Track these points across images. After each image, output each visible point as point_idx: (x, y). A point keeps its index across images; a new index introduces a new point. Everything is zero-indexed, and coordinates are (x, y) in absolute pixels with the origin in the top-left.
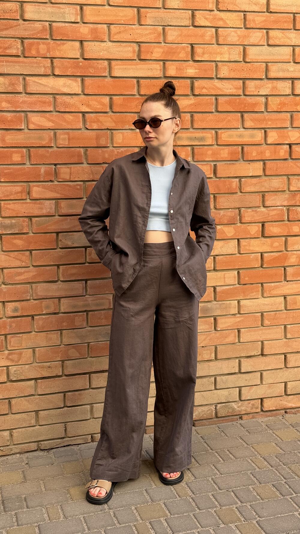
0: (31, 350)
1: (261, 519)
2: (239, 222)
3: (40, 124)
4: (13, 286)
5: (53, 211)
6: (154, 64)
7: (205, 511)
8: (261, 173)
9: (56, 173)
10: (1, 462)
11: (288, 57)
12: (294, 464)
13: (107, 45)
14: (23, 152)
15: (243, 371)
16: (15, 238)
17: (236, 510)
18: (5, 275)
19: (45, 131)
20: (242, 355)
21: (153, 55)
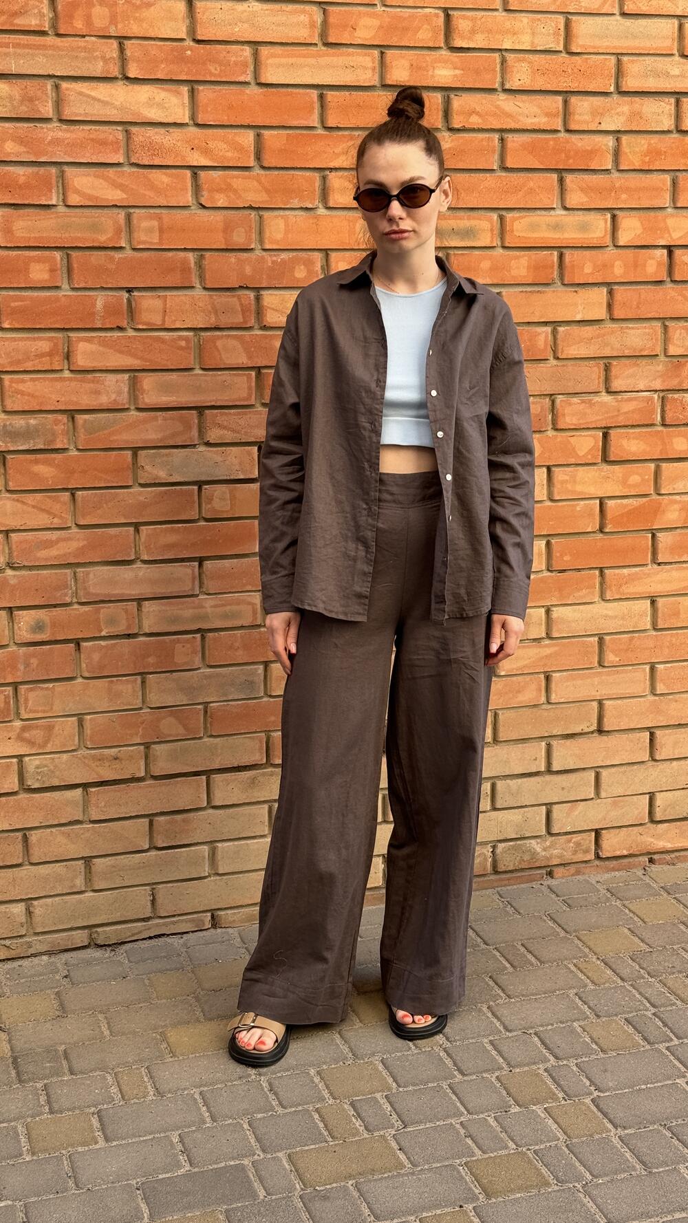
0: (75, 719)
1: (602, 1095)
2: (551, 426)
3: (94, 193)
4: (33, 572)
5: (124, 399)
6: (358, 54)
7: (475, 1077)
8: (601, 313)
9: (131, 311)
10: (7, 973)
11: (668, 43)
12: (673, 973)
13: (251, 9)
14: (54, 258)
15: (555, 767)
16: (37, 462)
17: (546, 1074)
18: (14, 547)
19: (106, 211)
20: (555, 732)
21: (356, 34)
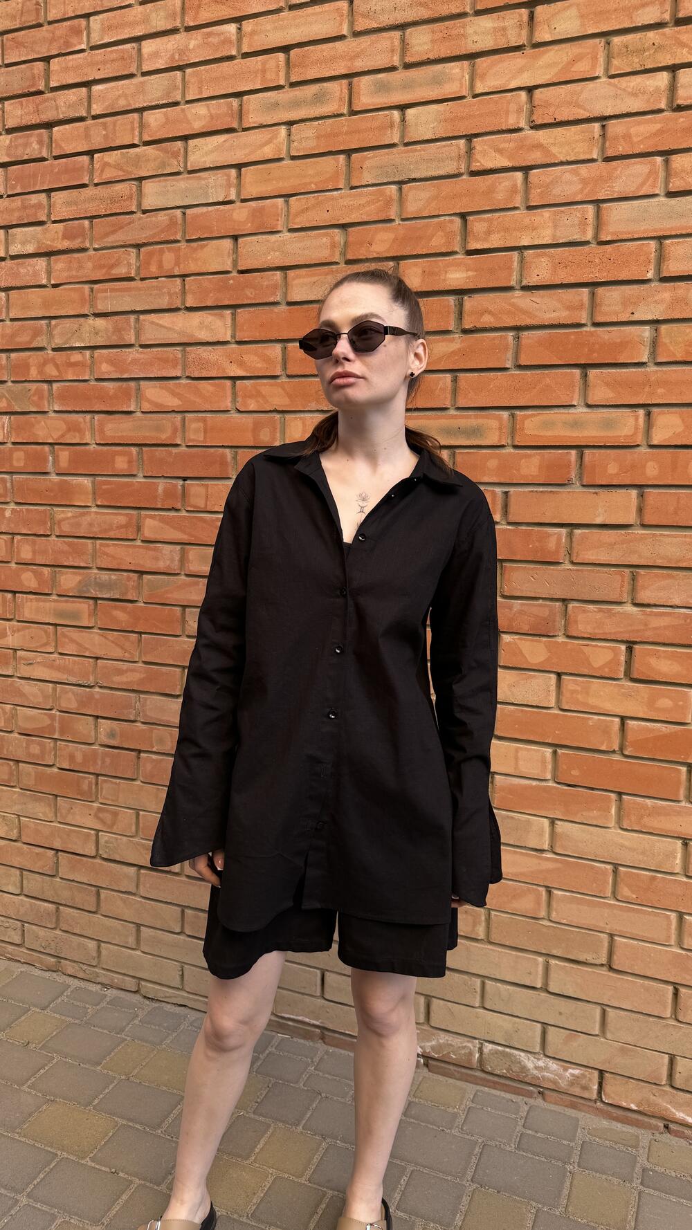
0: (133, 812)
2: (563, 632)
3: (159, 401)
4: (110, 692)
5: (175, 567)
8: (631, 518)
9: (184, 494)
13: (282, 239)
14: (131, 453)
15: (552, 988)
16: (116, 608)
18: (99, 670)
19: (169, 415)
20: (555, 952)
21: (372, 249)
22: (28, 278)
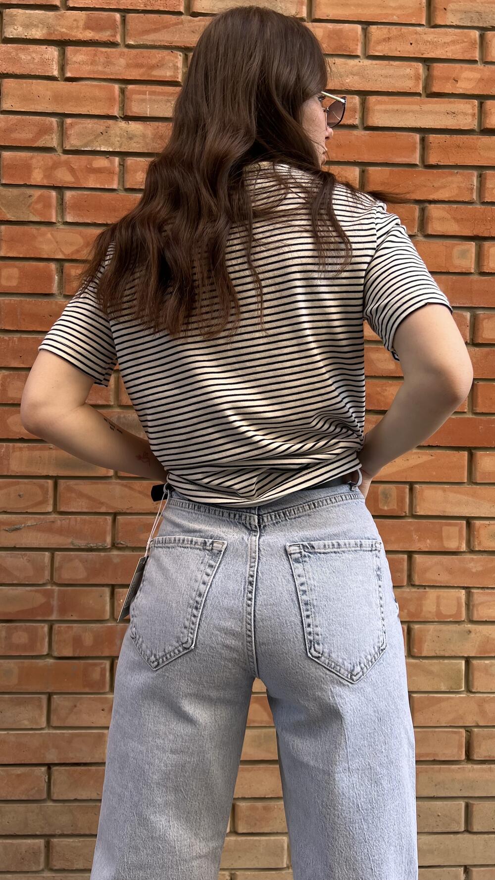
6: (459, 102)
18: (121, 528)
21: (458, 85)
22: (32, 66)
